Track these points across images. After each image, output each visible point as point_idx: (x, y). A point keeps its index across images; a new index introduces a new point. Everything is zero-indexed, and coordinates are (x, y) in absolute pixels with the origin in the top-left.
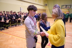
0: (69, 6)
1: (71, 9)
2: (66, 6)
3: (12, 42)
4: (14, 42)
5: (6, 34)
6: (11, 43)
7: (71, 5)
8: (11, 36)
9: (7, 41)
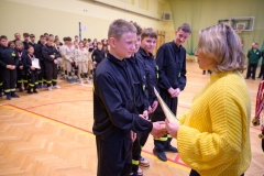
0: (245, 24)
1: (249, 33)
2: (234, 22)
3: (47, 145)
4: (51, 144)
5: (25, 113)
6: (42, 146)
7: (249, 21)
8: (42, 121)
9: (28, 141)
